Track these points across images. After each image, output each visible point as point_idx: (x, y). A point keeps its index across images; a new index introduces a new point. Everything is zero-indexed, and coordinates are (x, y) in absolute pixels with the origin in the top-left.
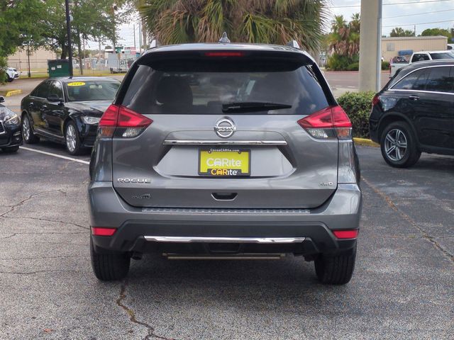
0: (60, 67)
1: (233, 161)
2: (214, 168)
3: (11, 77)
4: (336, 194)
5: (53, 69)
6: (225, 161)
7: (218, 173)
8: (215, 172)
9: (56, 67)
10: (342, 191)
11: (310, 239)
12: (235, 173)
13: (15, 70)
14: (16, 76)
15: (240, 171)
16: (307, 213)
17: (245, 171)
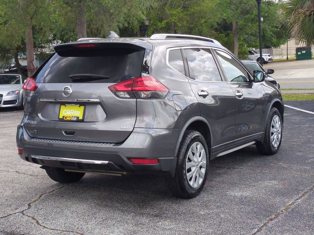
0: (304, 52)
1: (76, 111)
2: (66, 116)
3: (266, 60)
4: (132, 134)
5: (299, 53)
6: (72, 111)
7: (67, 119)
8: (66, 118)
9: (301, 53)
10: (136, 132)
11: (112, 163)
12: (75, 119)
13: (269, 56)
14: (269, 59)
15: (78, 118)
16: (111, 146)
17: (81, 118)
